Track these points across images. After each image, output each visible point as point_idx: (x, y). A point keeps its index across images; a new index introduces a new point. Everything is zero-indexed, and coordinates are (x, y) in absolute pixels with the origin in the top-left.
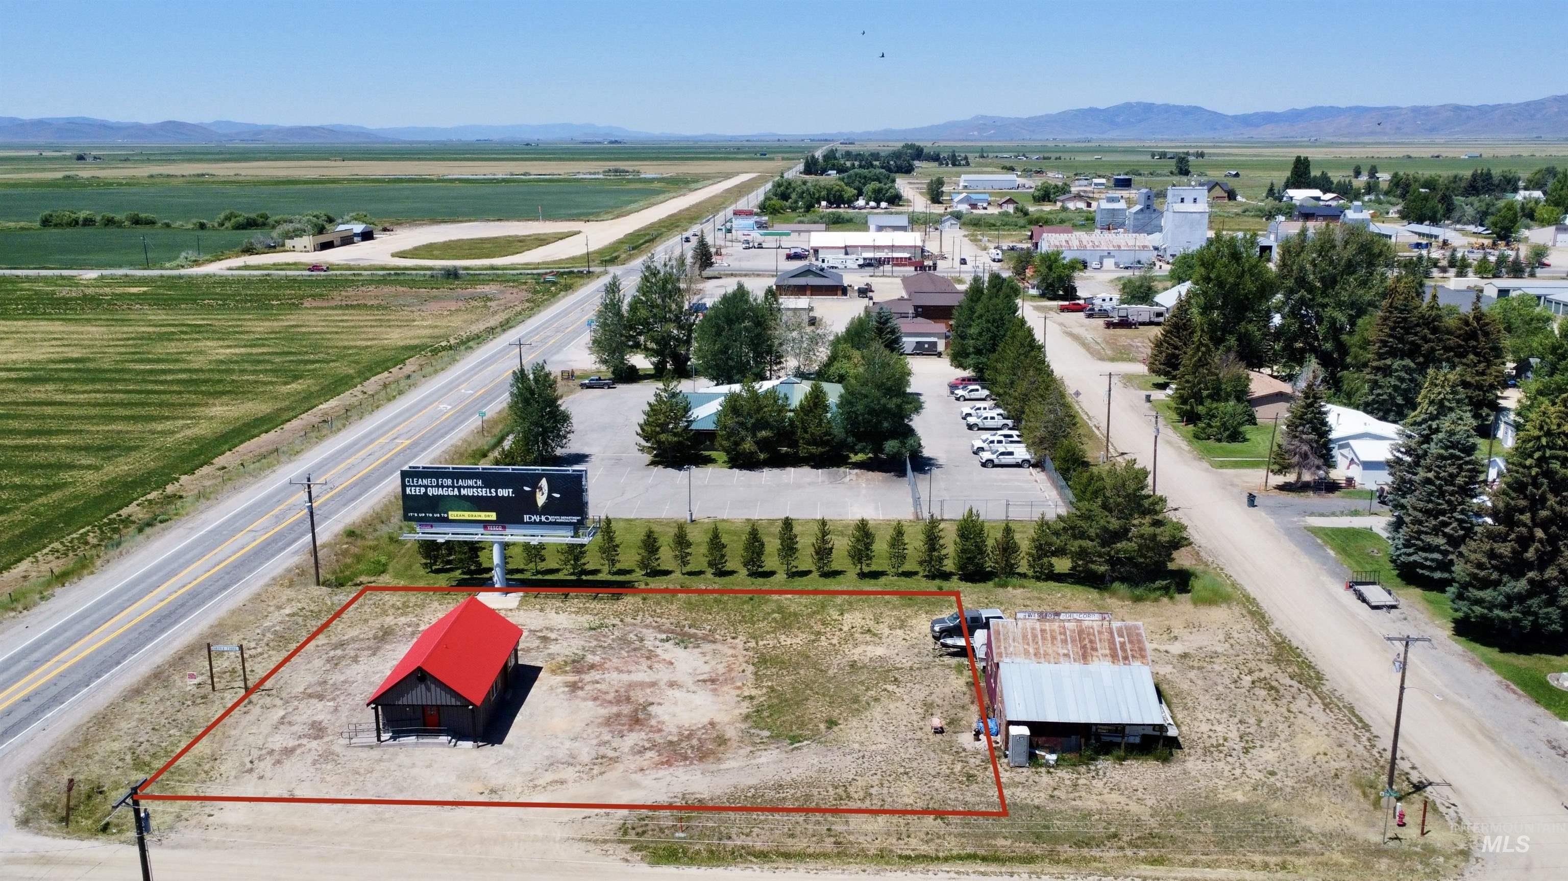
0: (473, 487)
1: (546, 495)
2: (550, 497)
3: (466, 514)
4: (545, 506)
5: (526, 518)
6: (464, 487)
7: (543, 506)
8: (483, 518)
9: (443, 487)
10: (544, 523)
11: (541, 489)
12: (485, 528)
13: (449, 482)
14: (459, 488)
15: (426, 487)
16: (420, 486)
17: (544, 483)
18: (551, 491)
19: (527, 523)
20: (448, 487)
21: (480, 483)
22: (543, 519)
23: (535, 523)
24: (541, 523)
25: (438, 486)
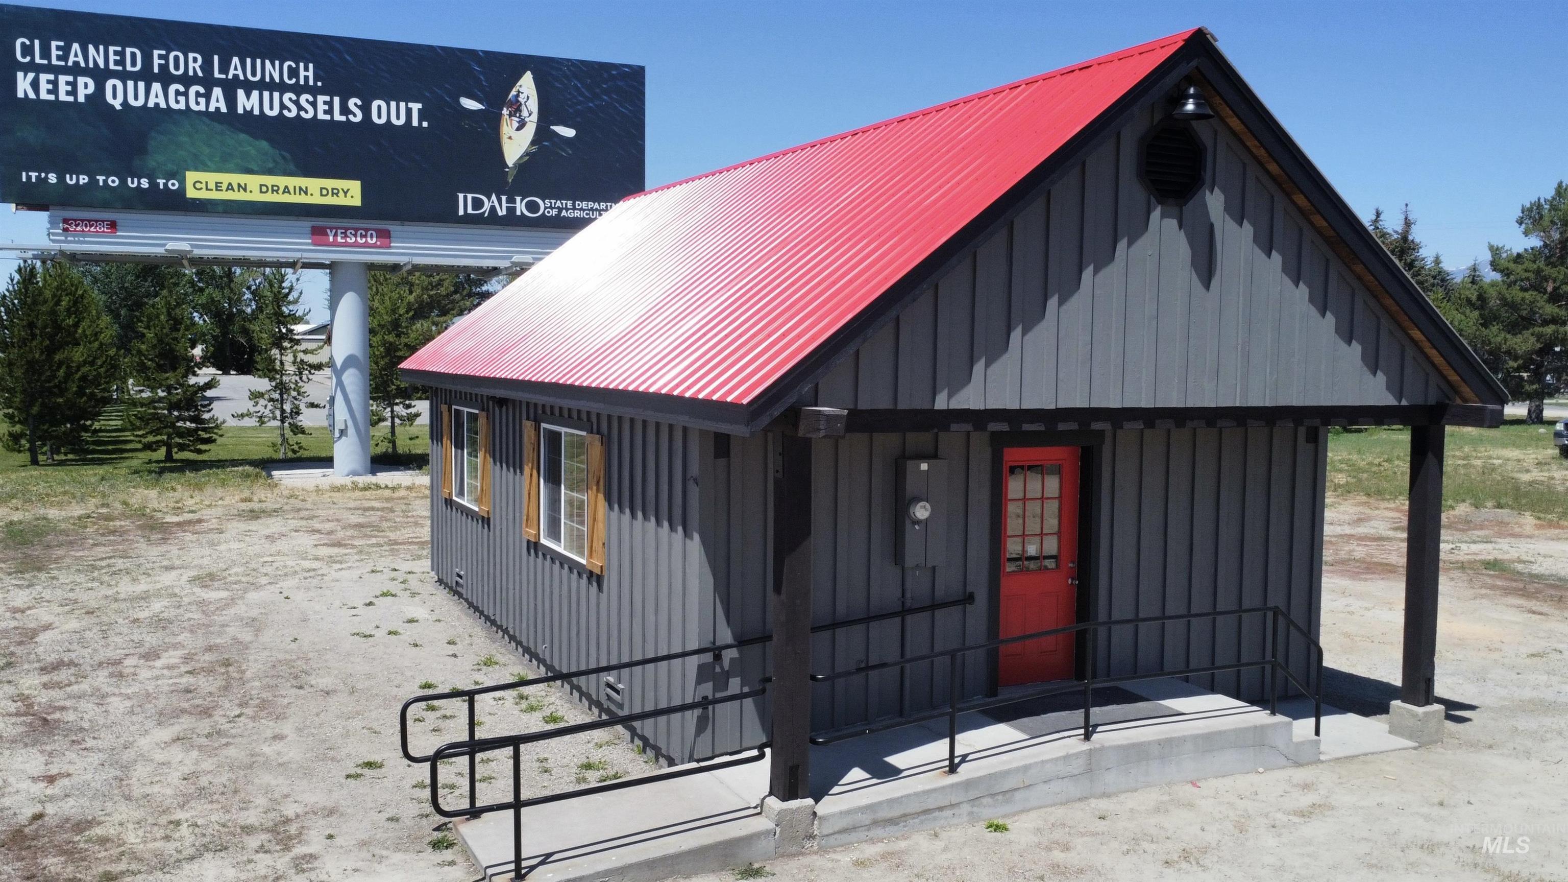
0: (282, 88)
1: (530, 129)
2: (543, 134)
3: (253, 181)
4: (528, 163)
5: (464, 203)
6: (248, 87)
7: (524, 165)
8: (315, 199)
9: (166, 79)
10: (523, 222)
11: (516, 107)
12: (318, 233)
13: (194, 63)
14: (230, 88)
15: (100, 75)
16: (76, 71)
17: (527, 86)
18: (547, 116)
19: (468, 220)
20: (187, 80)
21: (307, 73)
22: (520, 207)
23: (493, 219)
24: (512, 220)
25: (146, 76)
